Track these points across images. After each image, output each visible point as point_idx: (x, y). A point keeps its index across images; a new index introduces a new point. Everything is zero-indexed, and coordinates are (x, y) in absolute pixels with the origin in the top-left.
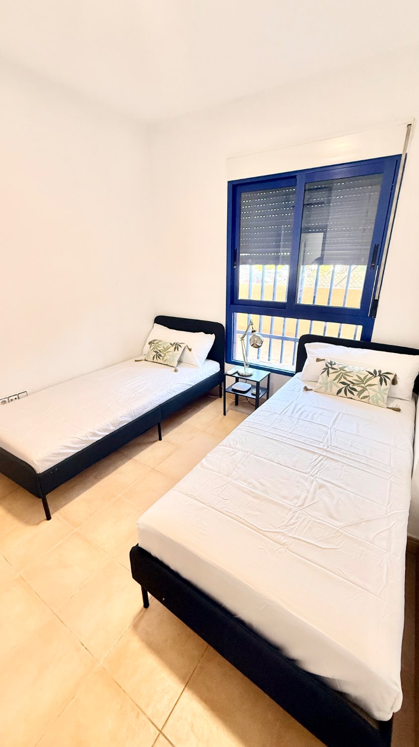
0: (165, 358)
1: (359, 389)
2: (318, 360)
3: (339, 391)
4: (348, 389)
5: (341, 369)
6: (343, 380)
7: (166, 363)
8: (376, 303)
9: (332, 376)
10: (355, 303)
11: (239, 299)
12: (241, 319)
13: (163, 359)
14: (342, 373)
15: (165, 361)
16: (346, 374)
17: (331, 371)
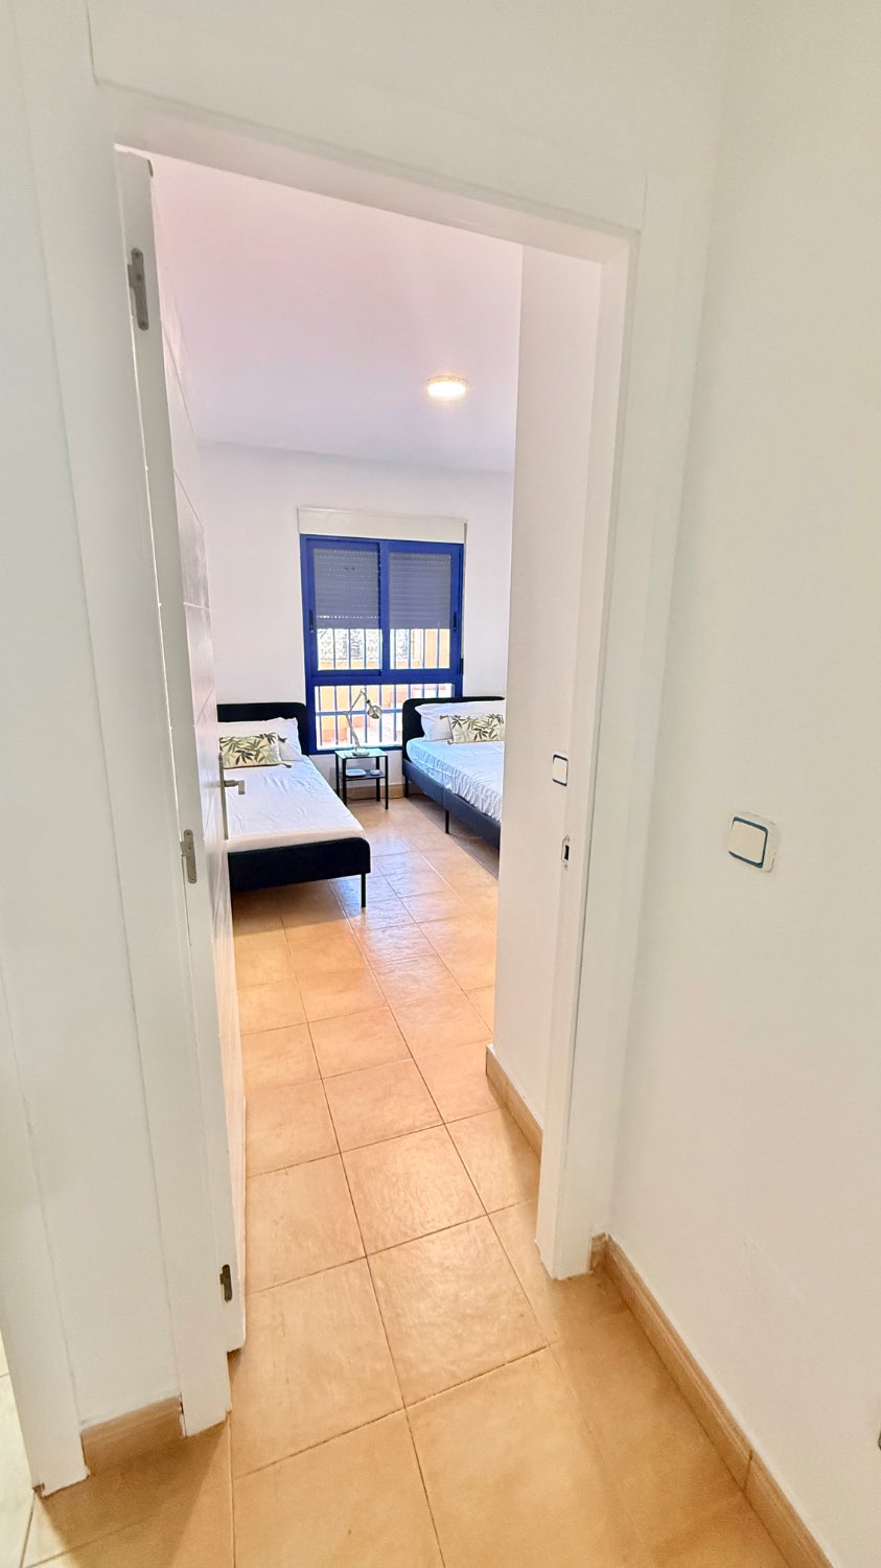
0: (260, 756)
1: (489, 731)
2: (442, 718)
3: (476, 737)
4: (481, 732)
5: (469, 718)
6: (475, 727)
7: (263, 763)
8: (462, 660)
9: (465, 726)
10: (445, 664)
11: (319, 669)
12: (325, 695)
13: (256, 758)
14: (472, 723)
15: (261, 759)
16: (474, 722)
17: (461, 723)
